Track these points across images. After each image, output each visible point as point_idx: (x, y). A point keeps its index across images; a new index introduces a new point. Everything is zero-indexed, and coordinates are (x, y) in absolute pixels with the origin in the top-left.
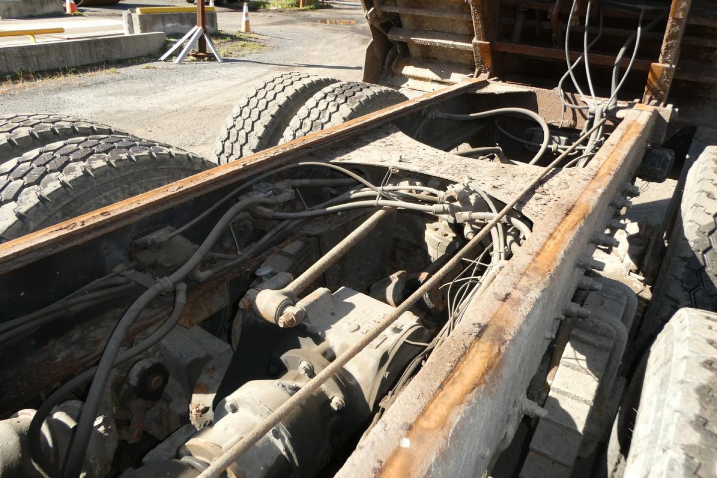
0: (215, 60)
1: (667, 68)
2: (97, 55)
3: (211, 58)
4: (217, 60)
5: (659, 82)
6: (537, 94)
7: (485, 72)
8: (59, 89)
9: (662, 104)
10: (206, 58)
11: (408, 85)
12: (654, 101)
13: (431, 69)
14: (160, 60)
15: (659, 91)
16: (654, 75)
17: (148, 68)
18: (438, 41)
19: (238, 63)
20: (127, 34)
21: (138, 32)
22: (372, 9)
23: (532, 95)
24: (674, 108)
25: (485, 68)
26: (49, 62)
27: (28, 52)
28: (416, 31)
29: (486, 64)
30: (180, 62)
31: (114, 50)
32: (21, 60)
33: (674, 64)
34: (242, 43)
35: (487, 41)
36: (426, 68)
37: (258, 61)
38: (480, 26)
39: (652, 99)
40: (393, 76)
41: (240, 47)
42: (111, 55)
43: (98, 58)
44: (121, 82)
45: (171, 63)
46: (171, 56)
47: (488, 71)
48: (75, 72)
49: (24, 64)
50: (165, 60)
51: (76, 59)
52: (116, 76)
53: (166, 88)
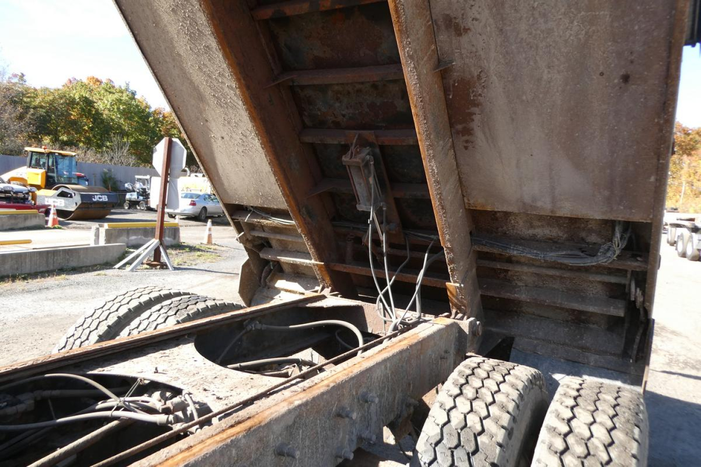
0: (167, 268)
1: (458, 287)
2: (54, 263)
3: (164, 266)
4: (169, 269)
5: (457, 299)
6: (364, 307)
7: (328, 288)
8: (0, 295)
9: (466, 317)
10: (158, 267)
11: (280, 297)
12: (460, 315)
14: (115, 268)
15: (460, 306)
16: (451, 292)
17: (99, 275)
19: (188, 271)
20: (92, 245)
21: (102, 243)
22: (243, 233)
23: (360, 309)
24: (476, 321)
25: (327, 284)
26: (3, 269)
28: (282, 251)
29: (327, 281)
30: (132, 270)
31: (71, 259)
33: (462, 283)
34: (199, 253)
35: (322, 262)
36: (295, 282)
37: (208, 269)
38: (313, 250)
39: (458, 313)
40: (269, 288)
41: (196, 257)
42: (68, 262)
43: (53, 266)
44: (66, 288)
45: (124, 270)
46: (125, 265)
47: (330, 286)
48: (25, 279)
50: (119, 268)
51: (31, 267)
52: (63, 282)
53: (106, 294)
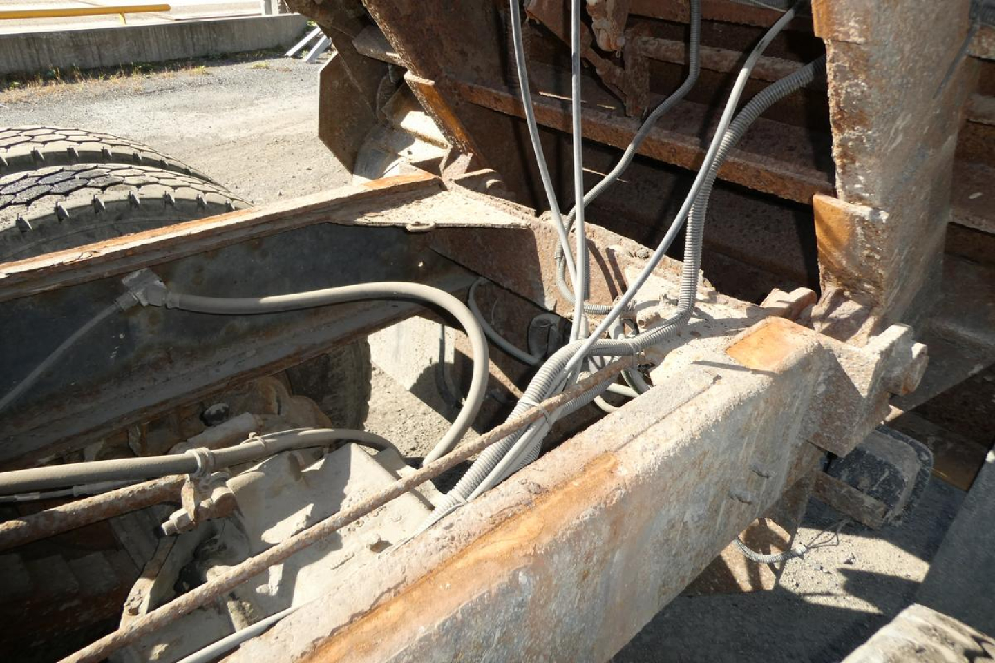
2: (194, 44)
5: (850, 256)
7: (466, 154)
8: (102, 97)
9: (870, 322)
11: (410, 153)
12: (849, 308)
14: (287, 56)
15: (859, 280)
16: (828, 231)
17: (258, 67)
20: (264, 15)
21: (276, 12)
23: (525, 236)
24: (907, 340)
26: (116, 54)
27: (84, 39)
30: (311, 61)
31: (221, 39)
32: (72, 50)
35: (430, 78)
38: (395, 38)
39: (847, 299)
42: (216, 45)
44: (201, 88)
45: (299, 60)
46: (301, 51)
48: (145, 70)
49: (77, 57)
50: (293, 56)
51: (159, 50)
52: (205, 79)
53: (256, 102)
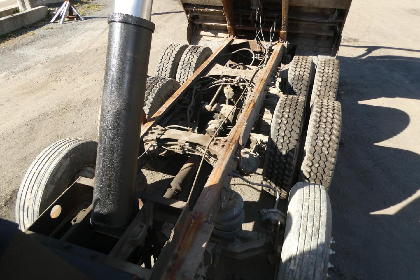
0: (80, 19)
1: (284, 32)
3: (78, 18)
4: (81, 19)
5: (283, 36)
7: (232, 35)
9: (285, 42)
10: (75, 19)
11: (203, 38)
12: (282, 41)
13: (211, 32)
14: (51, 23)
18: (213, 24)
19: (93, 19)
22: (189, 15)
23: (248, 43)
24: (288, 42)
28: (204, 20)
29: (232, 33)
30: (63, 23)
33: (286, 31)
34: (87, 5)
35: (232, 26)
36: (209, 31)
37: (102, 16)
40: (197, 35)
41: (87, 9)
43: (18, 26)
45: (58, 24)
46: (56, 20)
50: (54, 23)
